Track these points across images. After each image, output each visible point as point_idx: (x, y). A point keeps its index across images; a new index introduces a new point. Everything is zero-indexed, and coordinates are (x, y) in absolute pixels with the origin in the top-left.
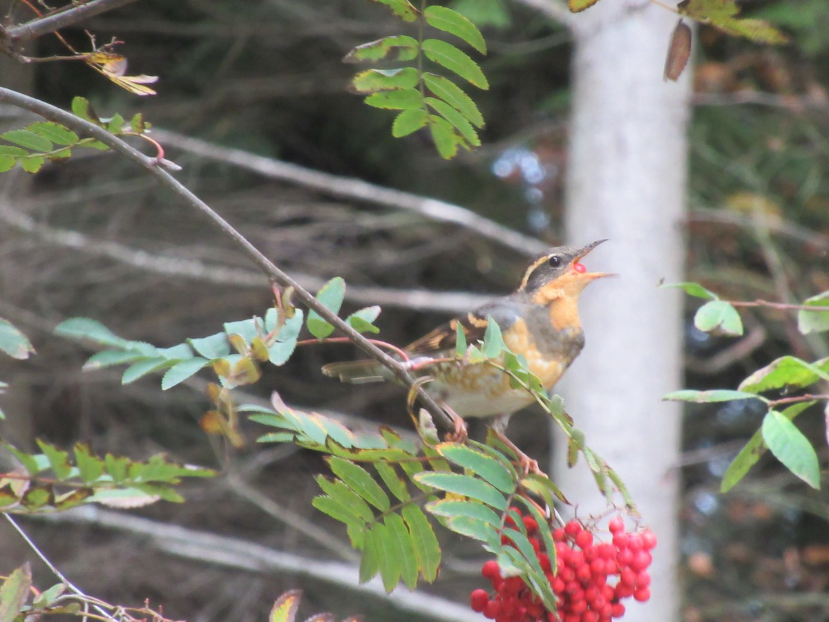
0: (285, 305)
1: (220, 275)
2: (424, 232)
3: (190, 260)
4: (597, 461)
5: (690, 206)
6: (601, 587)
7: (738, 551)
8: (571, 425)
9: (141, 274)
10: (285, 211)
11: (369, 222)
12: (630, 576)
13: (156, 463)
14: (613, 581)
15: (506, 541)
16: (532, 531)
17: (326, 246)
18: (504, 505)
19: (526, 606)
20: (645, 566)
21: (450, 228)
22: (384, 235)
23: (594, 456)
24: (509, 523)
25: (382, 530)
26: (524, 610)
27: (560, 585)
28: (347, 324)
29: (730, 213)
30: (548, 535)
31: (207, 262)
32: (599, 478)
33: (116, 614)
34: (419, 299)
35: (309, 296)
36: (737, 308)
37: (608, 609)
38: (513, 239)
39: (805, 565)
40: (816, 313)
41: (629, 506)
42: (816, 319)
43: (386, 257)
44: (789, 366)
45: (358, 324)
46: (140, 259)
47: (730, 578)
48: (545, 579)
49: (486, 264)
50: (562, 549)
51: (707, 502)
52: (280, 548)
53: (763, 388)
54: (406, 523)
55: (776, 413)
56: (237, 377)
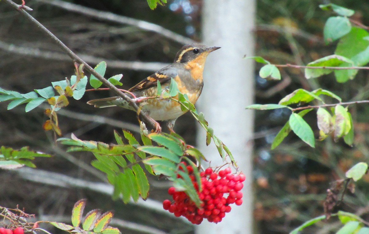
0: (80, 72)
1: (47, 55)
2: (140, 36)
3: (35, 48)
4: (219, 142)
5: (257, 23)
6: (221, 198)
7: (279, 176)
8: (207, 126)
9: (12, 54)
10: (76, 26)
11: (114, 31)
12: (234, 193)
14: (226, 196)
15: (179, 176)
16: (191, 172)
17: (95, 42)
18: (178, 161)
19: (187, 207)
20: (240, 189)
21: (151, 34)
22: (122, 37)
23: (217, 139)
24: (181, 168)
26: (186, 209)
27: (202, 196)
28: (108, 81)
30: (198, 174)
31: (42, 49)
32: (219, 149)
34: (137, 66)
35: (91, 69)
36: (278, 68)
37: (224, 208)
38: (179, 38)
39: (309, 182)
40: (313, 70)
41: (232, 162)
42: (313, 72)
43: (123, 47)
44: (301, 93)
45: (114, 81)
46: (11, 48)
47: (276, 189)
48: (196, 193)
49: (167, 49)
50: (204, 180)
51: (265, 155)
52: (76, 177)
53: (290, 103)
54: (133, 172)
55: (295, 114)
56: (59, 104)
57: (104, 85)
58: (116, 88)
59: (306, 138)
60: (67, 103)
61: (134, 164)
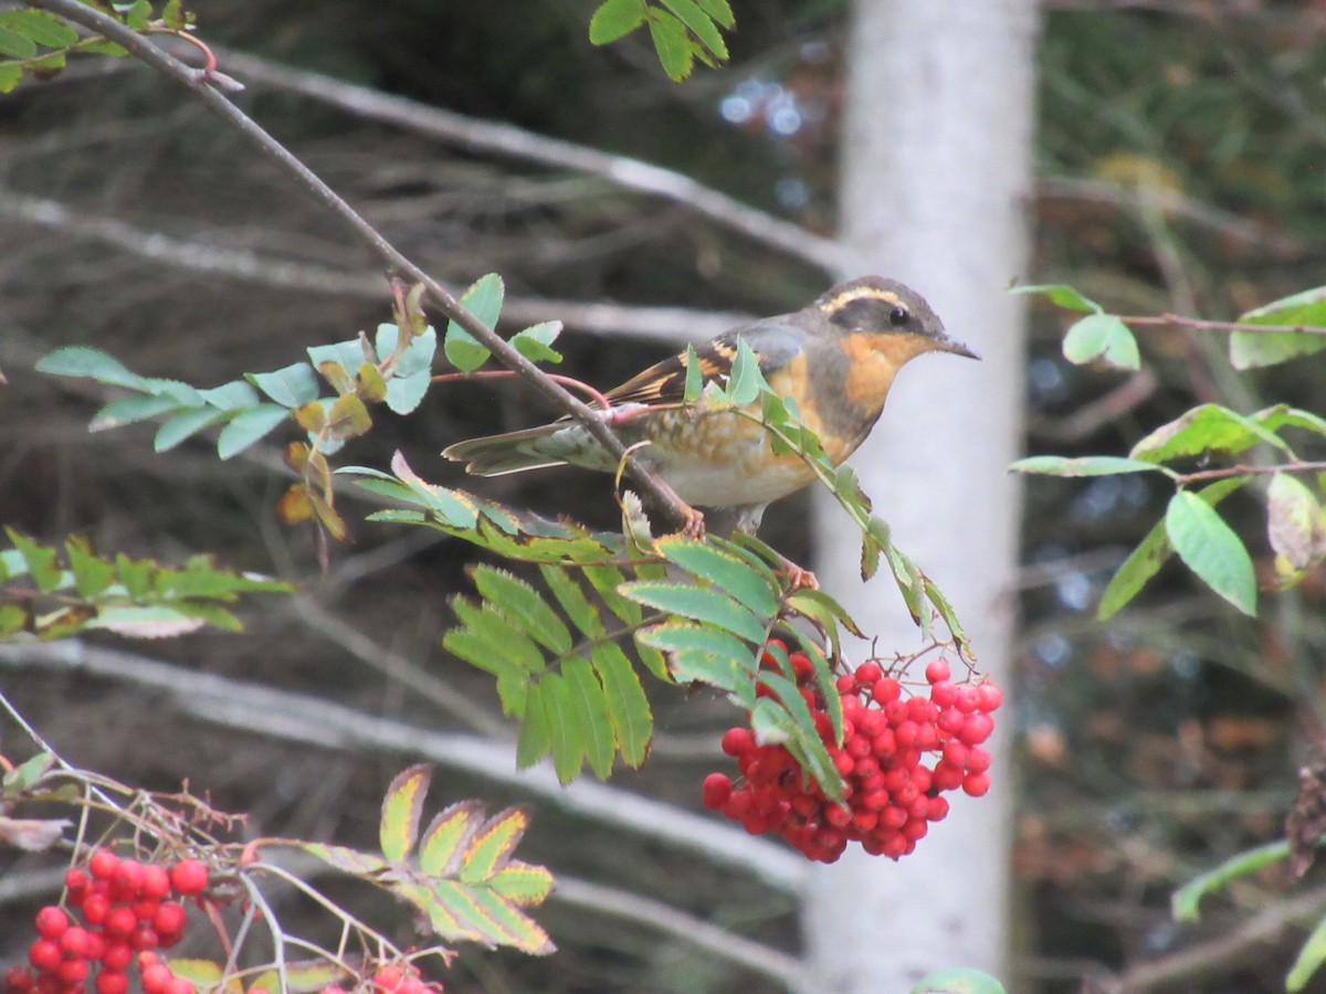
0: (411, 312)
1: (283, 274)
2: (613, 210)
3: (238, 249)
4: (908, 568)
5: (1039, 173)
6: (912, 769)
7: (1106, 726)
8: (869, 511)
9: (156, 270)
10: (390, 173)
11: (524, 192)
12: (959, 752)
13: (198, 569)
14: (930, 760)
15: (763, 691)
16: (805, 677)
17: (455, 229)
18: (760, 637)
19: (791, 800)
20: (981, 738)
21: (654, 204)
22: (549, 214)
23: (903, 560)
24: (768, 664)
25: (558, 684)
26: (786, 805)
27: (847, 762)
28: (510, 346)
29: (1101, 184)
30: (830, 684)
31: (262, 253)
32: (910, 595)
33: (136, 803)
34: (605, 318)
36: (1131, 327)
37: (922, 804)
39: (1212, 748)
40: (1259, 337)
41: (957, 641)
42: (1258, 346)
43: (552, 249)
44: (1211, 419)
45: (529, 348)
46: (155, 246)
47: (1093, 767)
48: (824, 750)
49: (710, 261)
50: (851, 706)
51: (1054, 647)
53: (1169, 455)
54: (596, 673)
55: (1189, 495)
56: (336, 427)
57: (498, 360)
58: (538, 372)
59: (1225, 581)
60: (364, 423)
61: (600, 643)
